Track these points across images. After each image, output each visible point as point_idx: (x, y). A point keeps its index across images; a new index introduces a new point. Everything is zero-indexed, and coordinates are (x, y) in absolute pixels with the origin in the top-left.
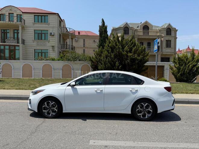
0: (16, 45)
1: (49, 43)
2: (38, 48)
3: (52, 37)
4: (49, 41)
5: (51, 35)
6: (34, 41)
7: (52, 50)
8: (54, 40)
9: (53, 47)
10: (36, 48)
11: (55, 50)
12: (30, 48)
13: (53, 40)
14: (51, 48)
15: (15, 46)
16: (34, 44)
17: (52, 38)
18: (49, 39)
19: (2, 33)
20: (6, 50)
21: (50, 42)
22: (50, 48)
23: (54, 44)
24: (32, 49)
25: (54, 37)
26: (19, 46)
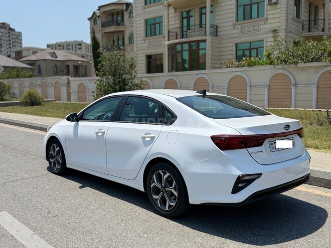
0: (200, 40)
1: (265, 23)
2: (243, 39)
3: (273, 7)
4: (267, 19)
5: (270, 4)
6: (235, 26)
7: (273, 39)
8: (278, 15)
9: (275, 31)
10: (238, 41)
11: (279, 39)
12: (228, 41)
13: (274, 16)
14: (271, 35)
15: (198, 42)
16: (236, 31)
17: (272, 12)
18: (265, 15)
19: (183, 18)
20: (184, 52)
21: (269, 21)
22: (267, 36)
23: (278, 25)
24: (231, 44)
25: (278, 6)
26: (205, 41)
